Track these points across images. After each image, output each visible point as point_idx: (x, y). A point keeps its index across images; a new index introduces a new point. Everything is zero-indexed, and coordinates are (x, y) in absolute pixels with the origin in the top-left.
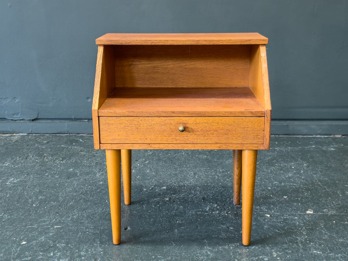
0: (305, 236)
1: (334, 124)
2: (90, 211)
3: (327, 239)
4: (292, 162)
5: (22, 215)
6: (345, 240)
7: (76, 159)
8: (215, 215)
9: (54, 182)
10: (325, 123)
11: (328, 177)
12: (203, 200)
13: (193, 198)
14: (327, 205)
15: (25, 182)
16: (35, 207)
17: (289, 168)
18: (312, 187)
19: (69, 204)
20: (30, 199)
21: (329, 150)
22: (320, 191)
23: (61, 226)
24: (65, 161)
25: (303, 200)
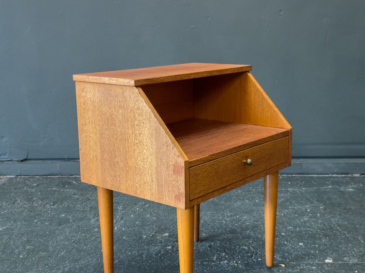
1: (351, 162)
2: (83, 262)
4: (307, 205)
5: (7, 268)
7: (68, 203)
8: (223, 265)
9: (43, 230)
10: (341, 161)
11: (348, 221)
12: (209, 248)
13: (198, 245)
14: (348, 252)
15: (12, 230)
16: (23, 259)
17: (304, 211)
18: (330, 232)
19: (60, 255)
20: (17, 249)
21: (347, 190)
22: (339, 237)
24: (56, 205)
25: (321, 248)
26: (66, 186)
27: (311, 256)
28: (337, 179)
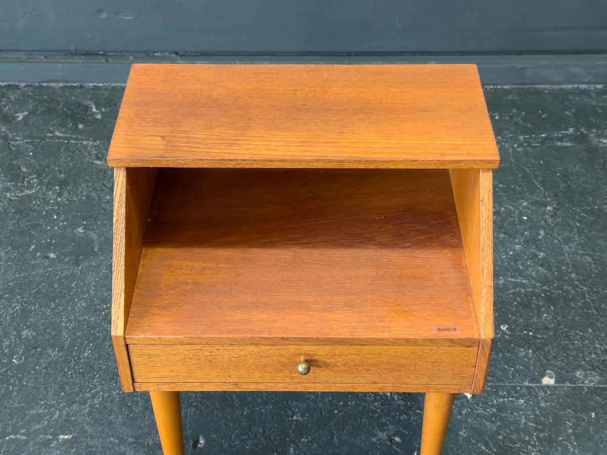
4: (524, 198)
16: (18, 368)
17: (517, 222)
19: (83, 357)
20: (5, 337)
21: (601, 145)
22: (573, 305)
23: (70, 432)
24: (66, 194)
25: (538, 338)
26: (81, 126)
27: (518, 366)
28: (587, 100)
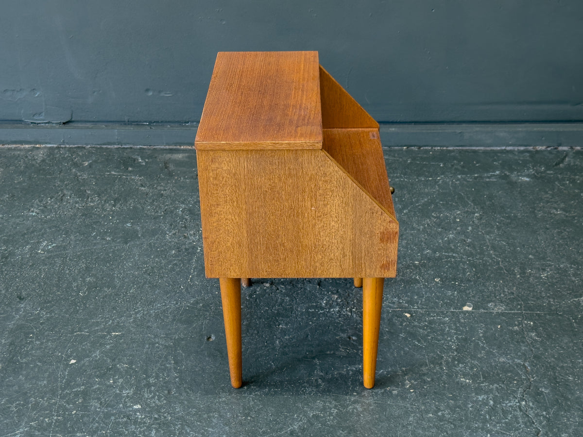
0: (453, 353)
1: (536, 129)
2: (159, 305)
3: (483, 357)
4: (458, 209)
5: (66, 313)
6: (508, 360)
7: (134, 201)
8: (333, 314)
9: (105, 250)
10: (521, 128)
11: (507, 240)
12: (318, 287)
13: (305, 281)
14: (495, 294)
15: (65, 248)
16: (83, 297)
17: (452, 222)
18: (480, 259)
19: (129, 292)
20: (74, 281)
21: (520, 181)
22: (489, 268)
23: (120, 331)
24: (118, 205)
25: (462, 286)
26: (130, 169)
27: (446, 301)
28: (511, 156)
